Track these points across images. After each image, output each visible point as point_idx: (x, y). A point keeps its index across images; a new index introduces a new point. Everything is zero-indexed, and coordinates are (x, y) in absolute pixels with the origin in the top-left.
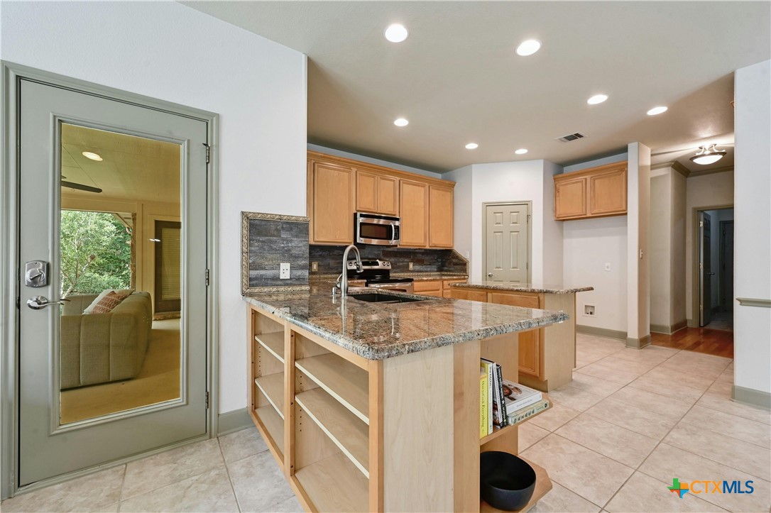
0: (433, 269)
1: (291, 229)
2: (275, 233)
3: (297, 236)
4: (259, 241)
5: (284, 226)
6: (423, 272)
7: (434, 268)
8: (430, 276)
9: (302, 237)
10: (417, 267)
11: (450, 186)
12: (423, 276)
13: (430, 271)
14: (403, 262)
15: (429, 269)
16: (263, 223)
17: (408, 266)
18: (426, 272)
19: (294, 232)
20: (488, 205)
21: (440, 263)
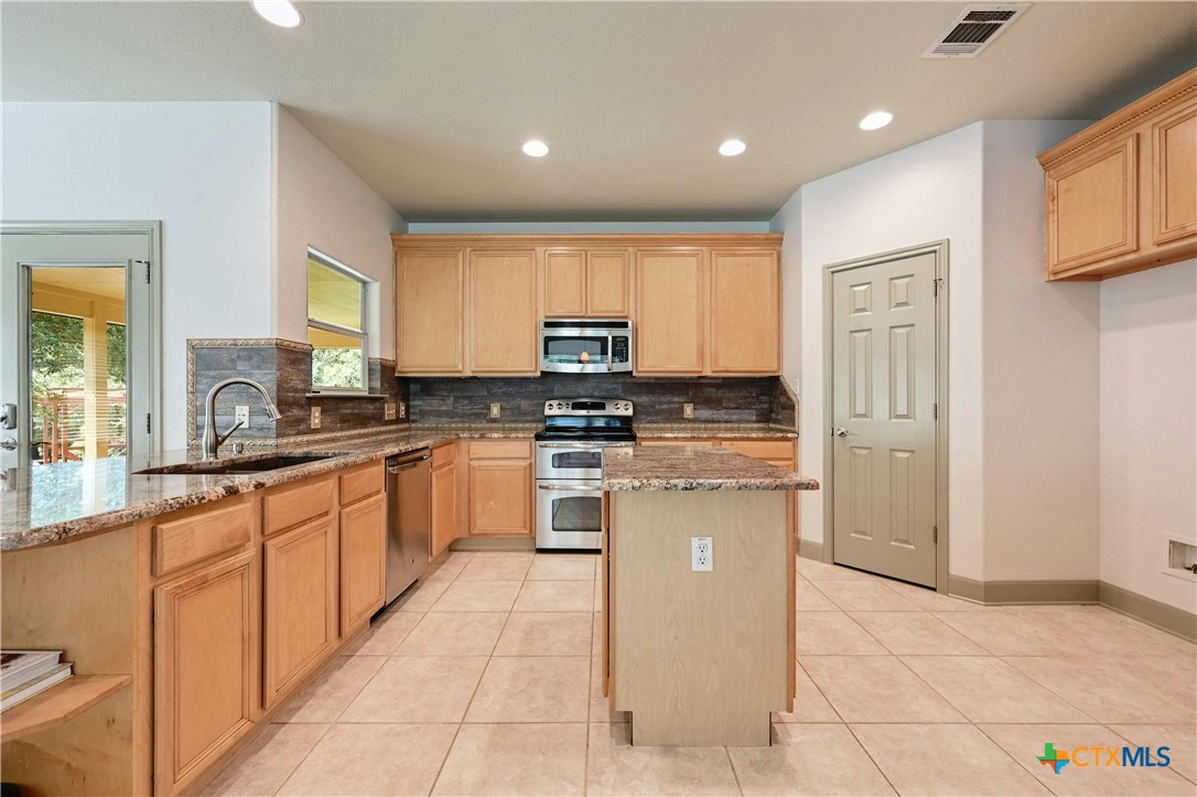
0: (745, 417)
1: (251, 358)
2: (229, 365)
3: (259, 368)
4: (208, 377)
5: (241, 354)
6: (719, 422)
7: (750, 414)
8: (738, 430)
9: (265, 368)
10: (705, 413)
11: (775, 242)
12: (719, 430)
13: (738, 421)
14: (669, 403)
15: (735, 417)
16: (214, 352)
17: (682, 411)
18: (726, 422)
19: (254, 362)
20: (835, 271)
21: (766, 406)
